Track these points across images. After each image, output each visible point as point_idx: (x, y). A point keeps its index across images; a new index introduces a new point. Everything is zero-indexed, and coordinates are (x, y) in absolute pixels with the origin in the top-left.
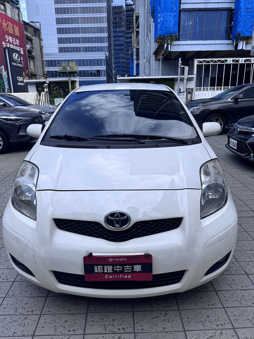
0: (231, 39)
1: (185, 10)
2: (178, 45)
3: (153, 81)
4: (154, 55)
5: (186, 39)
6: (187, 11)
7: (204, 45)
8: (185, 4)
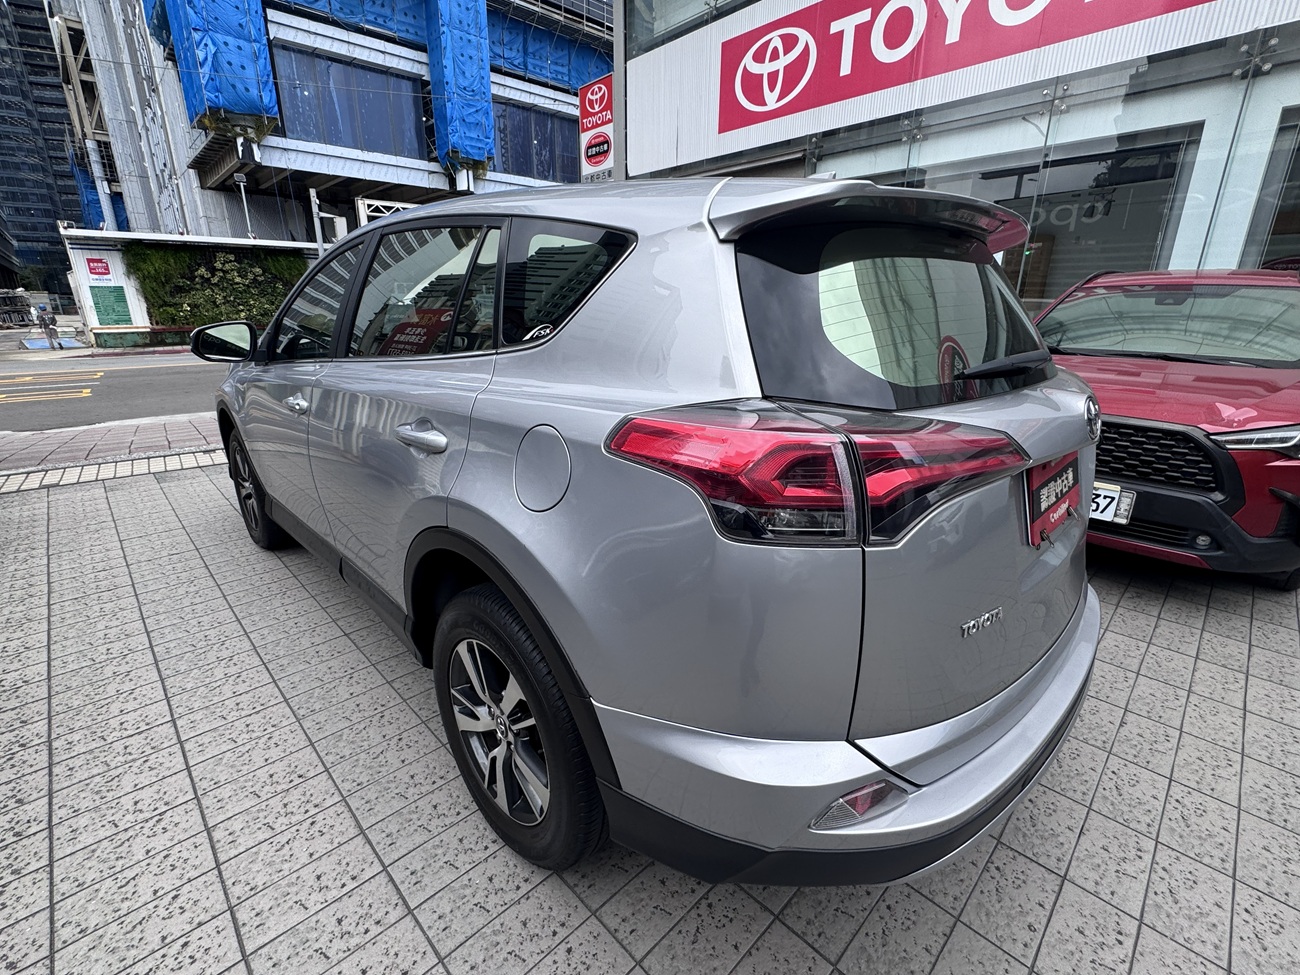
0: (435, 160)
1: (287, 47)
2: (285, 149)
3: (227, 253)
4: (191, 171)
5: (307, 136)
6: (294, 51)
7: (366, 164)
8: (282, 27)
